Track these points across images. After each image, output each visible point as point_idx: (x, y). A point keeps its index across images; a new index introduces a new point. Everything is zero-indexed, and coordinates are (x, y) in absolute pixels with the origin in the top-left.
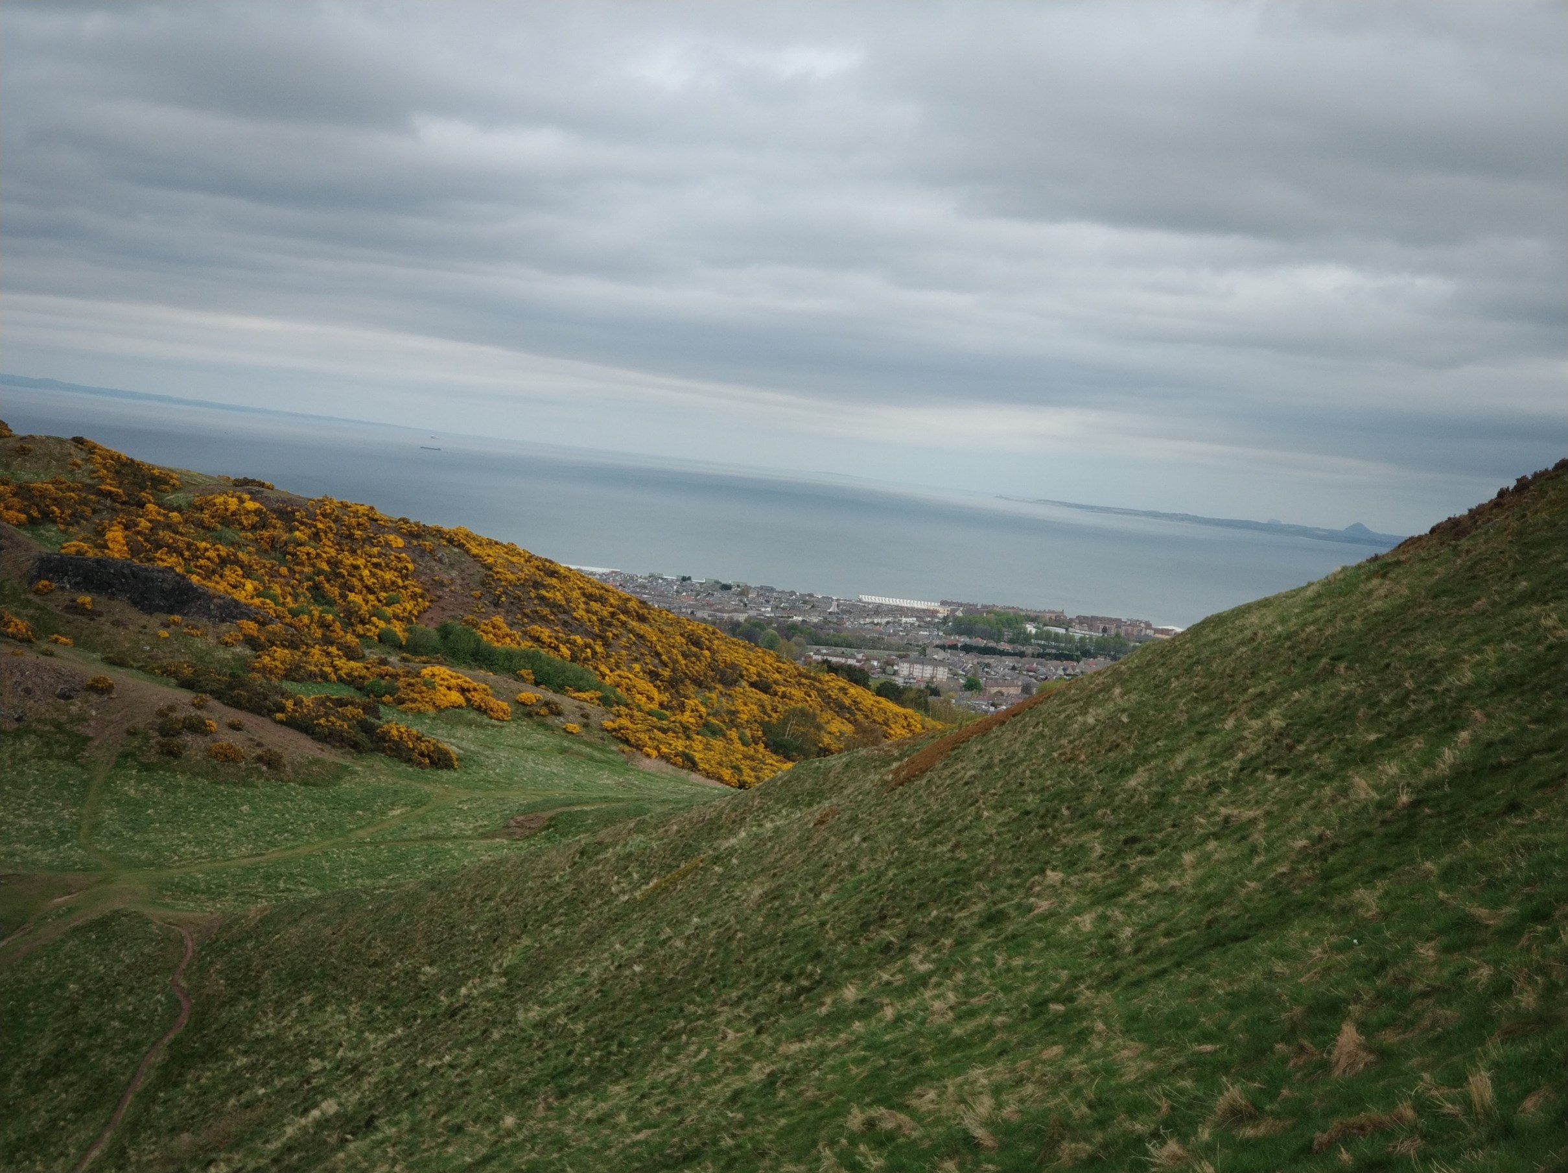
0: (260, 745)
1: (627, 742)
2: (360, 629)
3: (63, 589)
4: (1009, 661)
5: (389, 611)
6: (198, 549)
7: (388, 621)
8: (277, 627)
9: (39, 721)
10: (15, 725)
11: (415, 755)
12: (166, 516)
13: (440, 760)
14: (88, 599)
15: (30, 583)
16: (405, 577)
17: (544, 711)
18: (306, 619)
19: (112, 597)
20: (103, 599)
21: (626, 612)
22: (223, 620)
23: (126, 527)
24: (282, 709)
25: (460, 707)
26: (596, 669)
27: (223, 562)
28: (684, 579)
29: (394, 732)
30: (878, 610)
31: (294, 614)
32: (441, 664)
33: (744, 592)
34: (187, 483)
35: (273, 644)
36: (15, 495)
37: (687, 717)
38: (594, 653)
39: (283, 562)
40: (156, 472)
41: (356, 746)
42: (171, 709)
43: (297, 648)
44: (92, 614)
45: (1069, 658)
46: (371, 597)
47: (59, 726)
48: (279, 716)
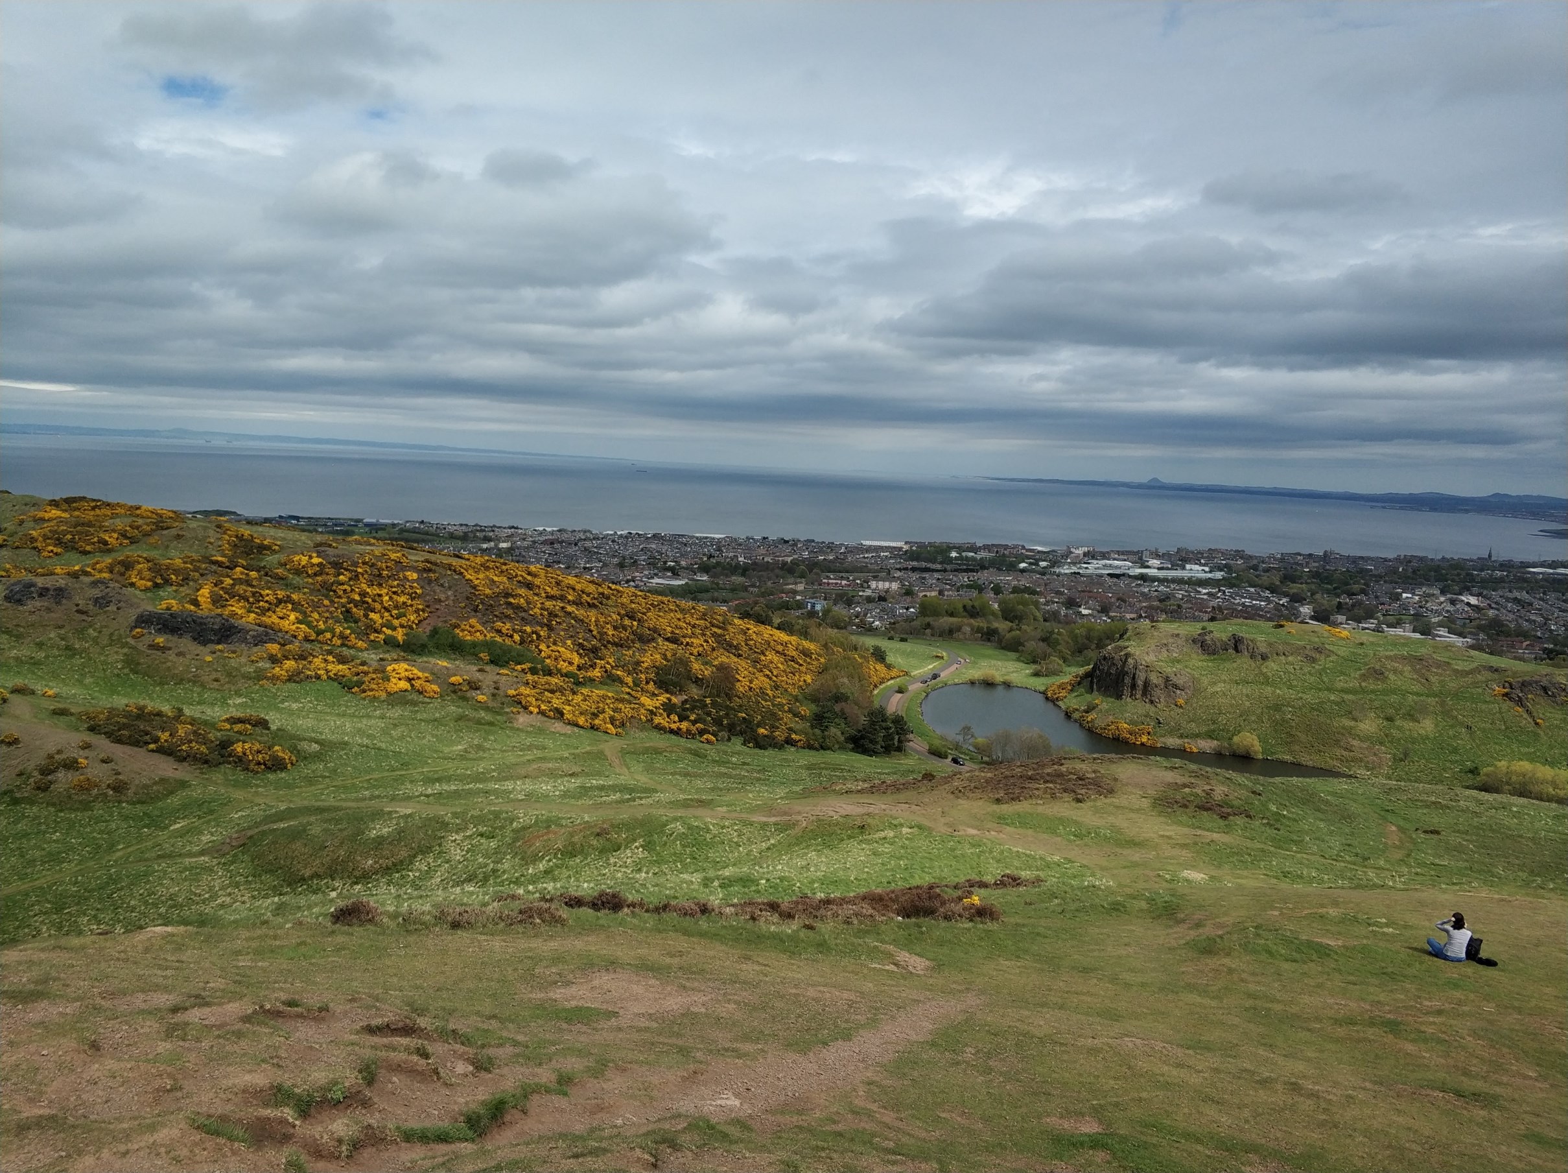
0: (119, 773)
1: (519, 704)
2: (371, 637)
5: (396, 622)
6: (261, 595)
7: (394, 629)
8: (295, 646)
11: (253, 764)
12: (247, 575)
14: (162, 640)
15: (131, 631)
16: (413, 599)
17: (468, 687)
18: (329, 636)
19: (181, 636)
20: (175, 638)
22: (256, 645)
23: (216, 585)
24: (156, 740)
26: (536, 647)
27: (280, 602)
28: (764, 538)
29: (239, 749)
30: (869, 549)
33: (795, 543)
38: (539, 636)
39: (325, 597)
41: (205, 763)
42: (59, 752)
43: (305, 659)
44: (164, 649)
46: (386, 614)
48: (152, 746)
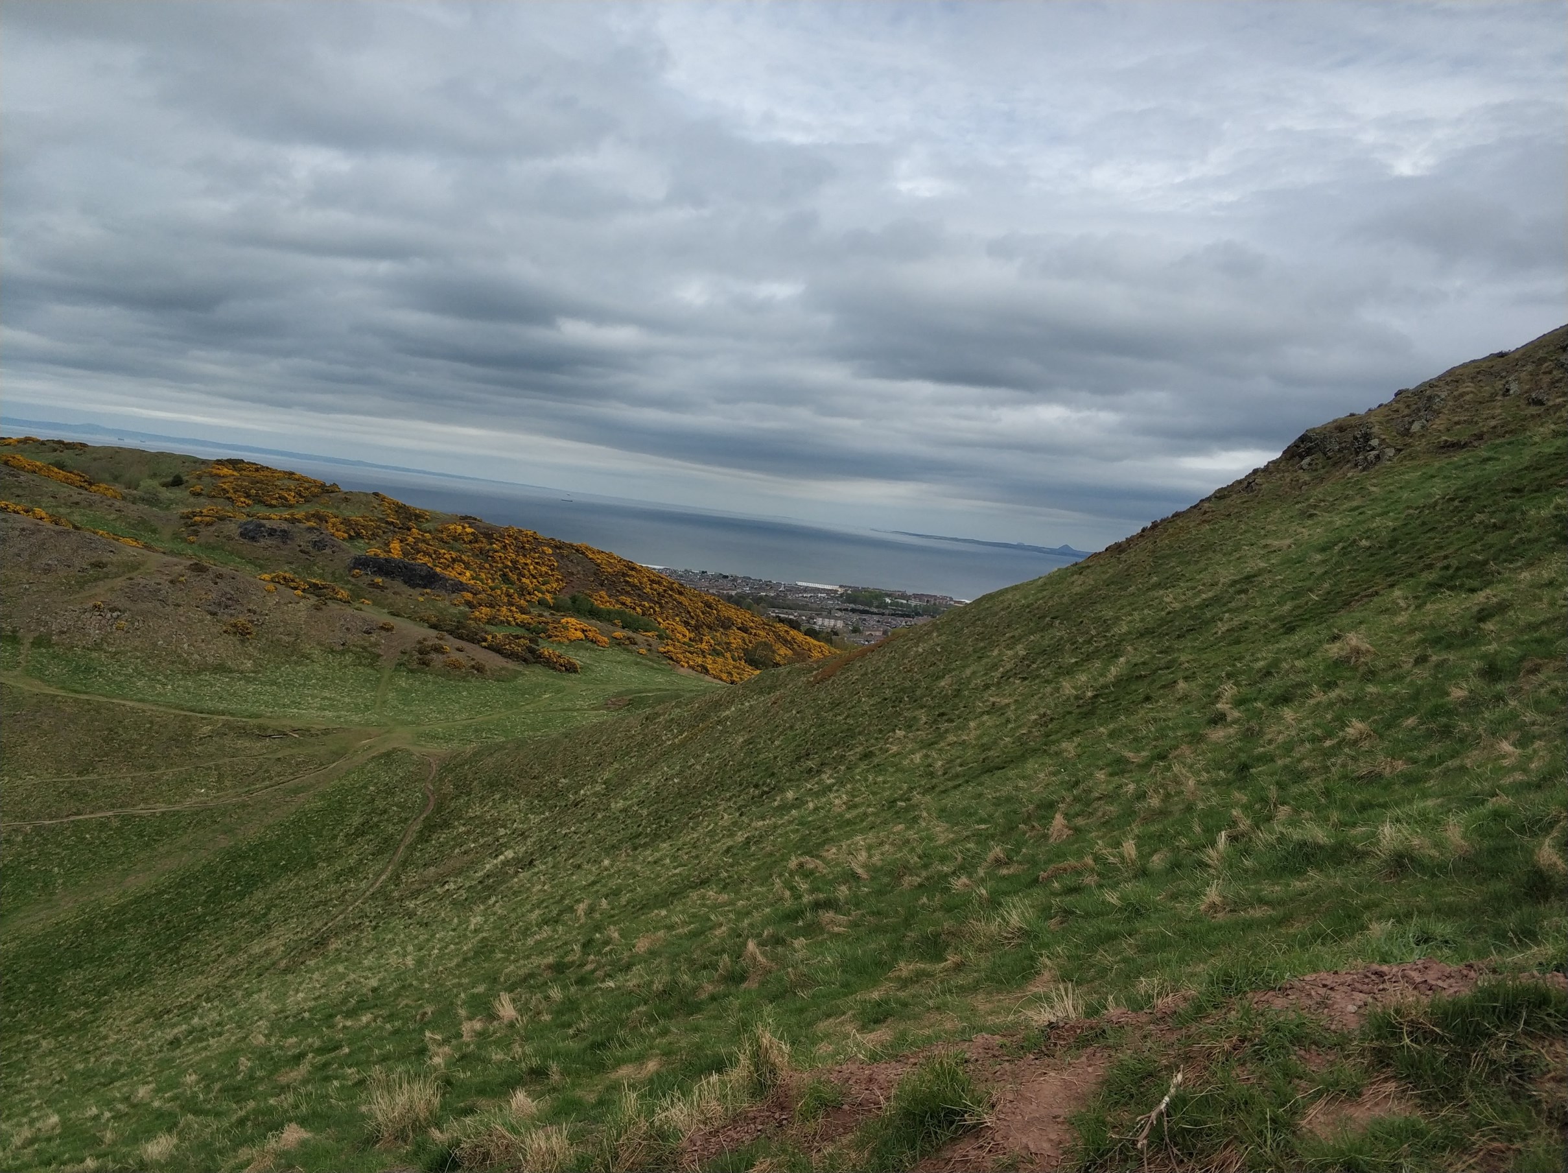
0: (473, 659)
1: (671, 659)
2: (528, 598)
3: (367, 574)
4: (876, 618)
5: (544, 588)
6: (440, 554)
7: (543, 593)
8: (483, 596)
9: (354, 645)
10: (342, 648)
11: (557, 666)
12: (422, 535)
13: (571, 668)
14: (380, 580)
15: (350, 571)
16: (552, 570)
17: (627, 642)
18: (499, 592)
19: (393, 579)
20: (388, 580)
21: (672, 590)
22: (454, 592)
23: (401, 541)
24: (485, 640)
25: (582, 640)
26: (656, 620)
27: (454, 560)
28: (703, 572)
29: (546, 653)
30: (806, 589)
31: (492, 589)
32: (572, 617)
33: (735, 579)
34: (434, 518)
35: (481, 605)
36: (341, 523)
37: (704, 646)
38: (655, 611)
39: (486, 561)
40: (417, 512)
41: (525, 660)
42: (425, 639)
43: (494, 607)
44: (382, 588)
45: (908, 616)
46: (535, 580)
47: (364, 648)
48: (484, 644)
